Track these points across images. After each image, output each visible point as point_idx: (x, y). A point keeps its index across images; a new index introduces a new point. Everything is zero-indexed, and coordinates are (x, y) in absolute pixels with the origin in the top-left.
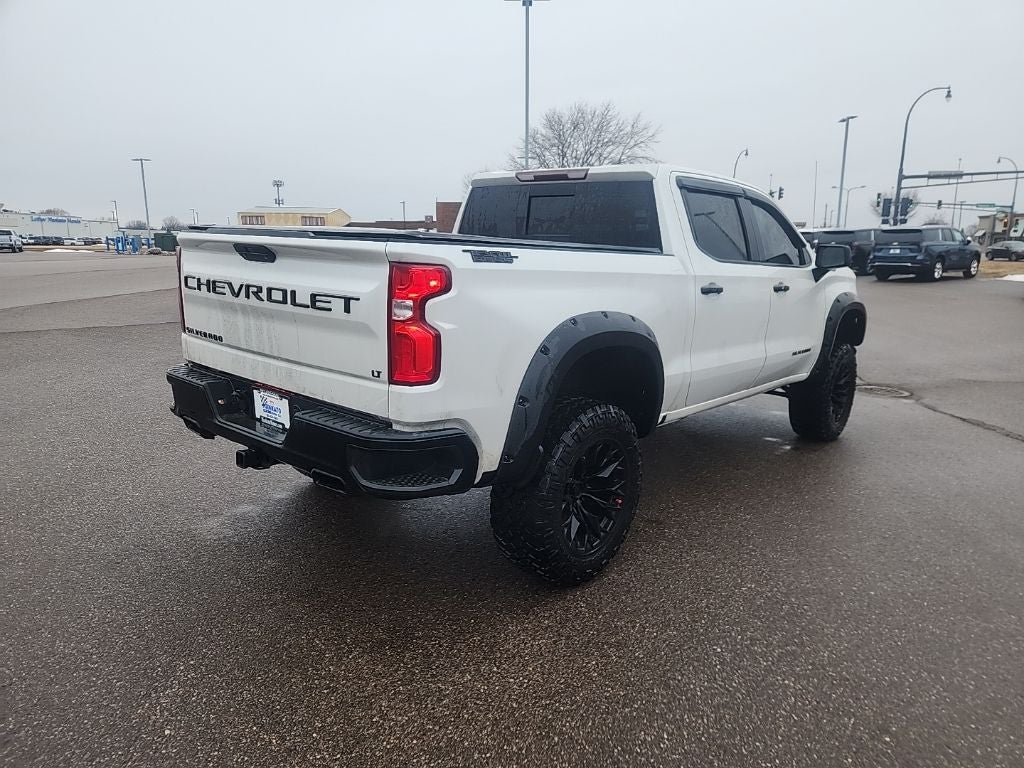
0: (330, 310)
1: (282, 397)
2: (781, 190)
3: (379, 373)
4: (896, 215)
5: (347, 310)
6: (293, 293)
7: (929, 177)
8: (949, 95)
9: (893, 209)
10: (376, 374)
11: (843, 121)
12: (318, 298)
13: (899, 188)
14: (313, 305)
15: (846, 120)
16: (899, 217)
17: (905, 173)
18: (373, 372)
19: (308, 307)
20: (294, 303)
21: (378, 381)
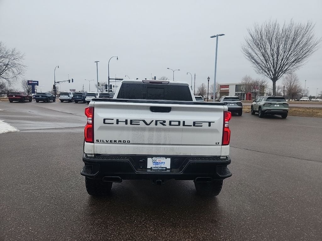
0: (202, 126)
1: (166, 158)
2: (72, 79)
3: (218, 143)
4: (109, 89)
5: (210, 125)
6: (184, 122)
7: (116, 79)
8: (117, 59)
9: (108, 87)
10: (217, 143)
11: (96, 62)
12: (196, 123)
13: (109, 82)
14: (194, 125)
15: (97, 62)
16: (110, 90)
17: (110, 78)
18: (216, 143)
19: (191, 126)
20: (184, 125)
21: (218, 145)
